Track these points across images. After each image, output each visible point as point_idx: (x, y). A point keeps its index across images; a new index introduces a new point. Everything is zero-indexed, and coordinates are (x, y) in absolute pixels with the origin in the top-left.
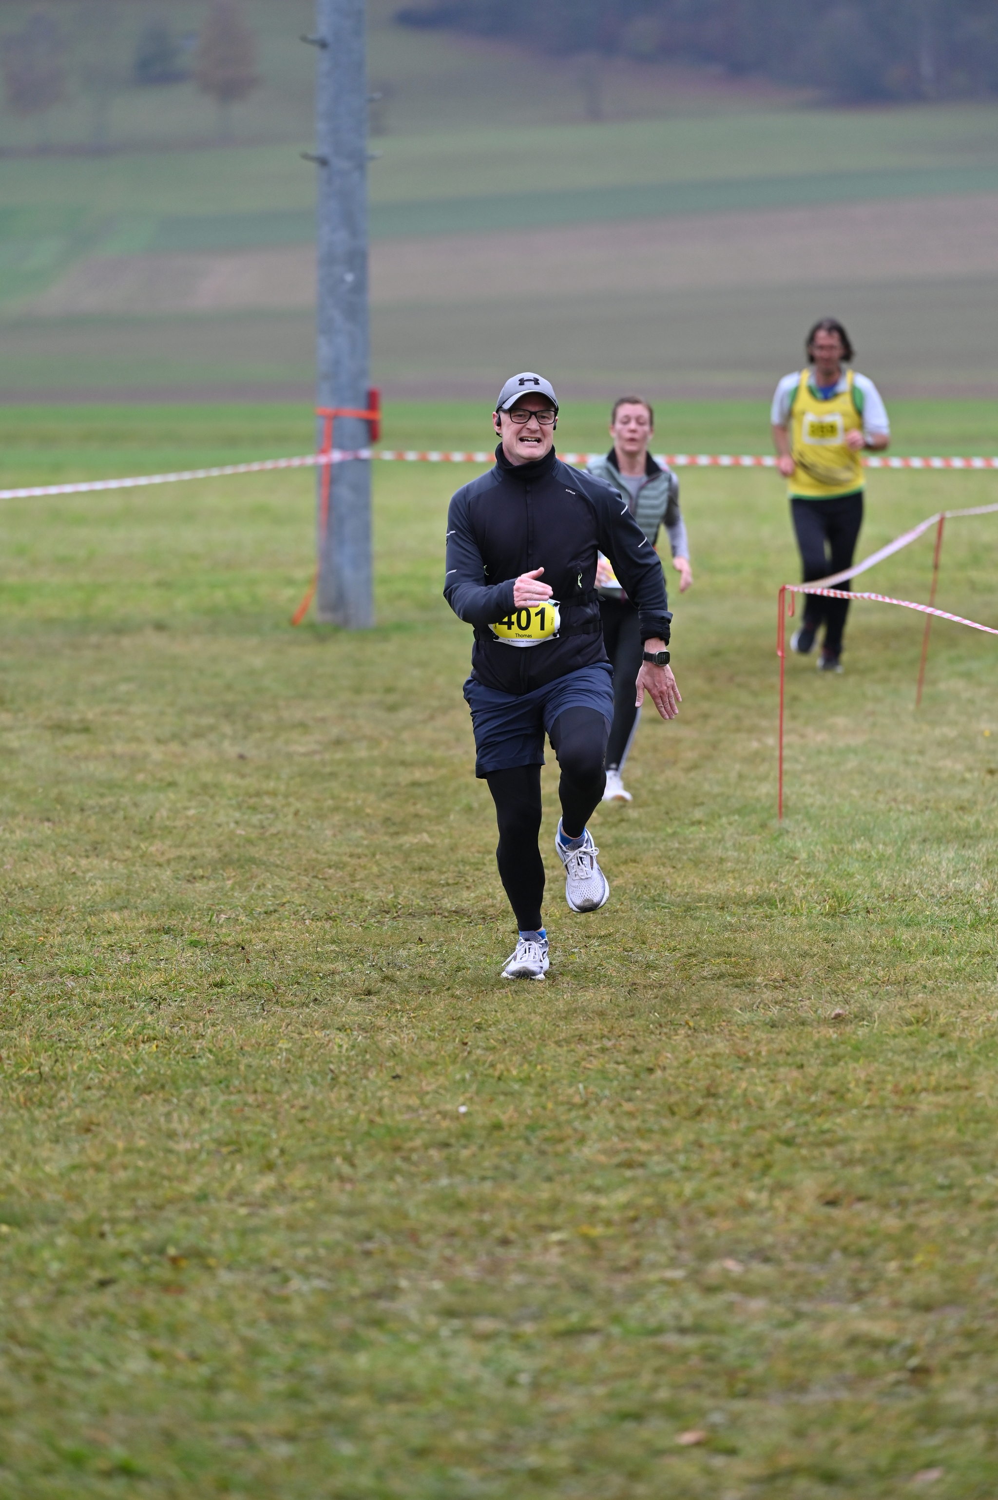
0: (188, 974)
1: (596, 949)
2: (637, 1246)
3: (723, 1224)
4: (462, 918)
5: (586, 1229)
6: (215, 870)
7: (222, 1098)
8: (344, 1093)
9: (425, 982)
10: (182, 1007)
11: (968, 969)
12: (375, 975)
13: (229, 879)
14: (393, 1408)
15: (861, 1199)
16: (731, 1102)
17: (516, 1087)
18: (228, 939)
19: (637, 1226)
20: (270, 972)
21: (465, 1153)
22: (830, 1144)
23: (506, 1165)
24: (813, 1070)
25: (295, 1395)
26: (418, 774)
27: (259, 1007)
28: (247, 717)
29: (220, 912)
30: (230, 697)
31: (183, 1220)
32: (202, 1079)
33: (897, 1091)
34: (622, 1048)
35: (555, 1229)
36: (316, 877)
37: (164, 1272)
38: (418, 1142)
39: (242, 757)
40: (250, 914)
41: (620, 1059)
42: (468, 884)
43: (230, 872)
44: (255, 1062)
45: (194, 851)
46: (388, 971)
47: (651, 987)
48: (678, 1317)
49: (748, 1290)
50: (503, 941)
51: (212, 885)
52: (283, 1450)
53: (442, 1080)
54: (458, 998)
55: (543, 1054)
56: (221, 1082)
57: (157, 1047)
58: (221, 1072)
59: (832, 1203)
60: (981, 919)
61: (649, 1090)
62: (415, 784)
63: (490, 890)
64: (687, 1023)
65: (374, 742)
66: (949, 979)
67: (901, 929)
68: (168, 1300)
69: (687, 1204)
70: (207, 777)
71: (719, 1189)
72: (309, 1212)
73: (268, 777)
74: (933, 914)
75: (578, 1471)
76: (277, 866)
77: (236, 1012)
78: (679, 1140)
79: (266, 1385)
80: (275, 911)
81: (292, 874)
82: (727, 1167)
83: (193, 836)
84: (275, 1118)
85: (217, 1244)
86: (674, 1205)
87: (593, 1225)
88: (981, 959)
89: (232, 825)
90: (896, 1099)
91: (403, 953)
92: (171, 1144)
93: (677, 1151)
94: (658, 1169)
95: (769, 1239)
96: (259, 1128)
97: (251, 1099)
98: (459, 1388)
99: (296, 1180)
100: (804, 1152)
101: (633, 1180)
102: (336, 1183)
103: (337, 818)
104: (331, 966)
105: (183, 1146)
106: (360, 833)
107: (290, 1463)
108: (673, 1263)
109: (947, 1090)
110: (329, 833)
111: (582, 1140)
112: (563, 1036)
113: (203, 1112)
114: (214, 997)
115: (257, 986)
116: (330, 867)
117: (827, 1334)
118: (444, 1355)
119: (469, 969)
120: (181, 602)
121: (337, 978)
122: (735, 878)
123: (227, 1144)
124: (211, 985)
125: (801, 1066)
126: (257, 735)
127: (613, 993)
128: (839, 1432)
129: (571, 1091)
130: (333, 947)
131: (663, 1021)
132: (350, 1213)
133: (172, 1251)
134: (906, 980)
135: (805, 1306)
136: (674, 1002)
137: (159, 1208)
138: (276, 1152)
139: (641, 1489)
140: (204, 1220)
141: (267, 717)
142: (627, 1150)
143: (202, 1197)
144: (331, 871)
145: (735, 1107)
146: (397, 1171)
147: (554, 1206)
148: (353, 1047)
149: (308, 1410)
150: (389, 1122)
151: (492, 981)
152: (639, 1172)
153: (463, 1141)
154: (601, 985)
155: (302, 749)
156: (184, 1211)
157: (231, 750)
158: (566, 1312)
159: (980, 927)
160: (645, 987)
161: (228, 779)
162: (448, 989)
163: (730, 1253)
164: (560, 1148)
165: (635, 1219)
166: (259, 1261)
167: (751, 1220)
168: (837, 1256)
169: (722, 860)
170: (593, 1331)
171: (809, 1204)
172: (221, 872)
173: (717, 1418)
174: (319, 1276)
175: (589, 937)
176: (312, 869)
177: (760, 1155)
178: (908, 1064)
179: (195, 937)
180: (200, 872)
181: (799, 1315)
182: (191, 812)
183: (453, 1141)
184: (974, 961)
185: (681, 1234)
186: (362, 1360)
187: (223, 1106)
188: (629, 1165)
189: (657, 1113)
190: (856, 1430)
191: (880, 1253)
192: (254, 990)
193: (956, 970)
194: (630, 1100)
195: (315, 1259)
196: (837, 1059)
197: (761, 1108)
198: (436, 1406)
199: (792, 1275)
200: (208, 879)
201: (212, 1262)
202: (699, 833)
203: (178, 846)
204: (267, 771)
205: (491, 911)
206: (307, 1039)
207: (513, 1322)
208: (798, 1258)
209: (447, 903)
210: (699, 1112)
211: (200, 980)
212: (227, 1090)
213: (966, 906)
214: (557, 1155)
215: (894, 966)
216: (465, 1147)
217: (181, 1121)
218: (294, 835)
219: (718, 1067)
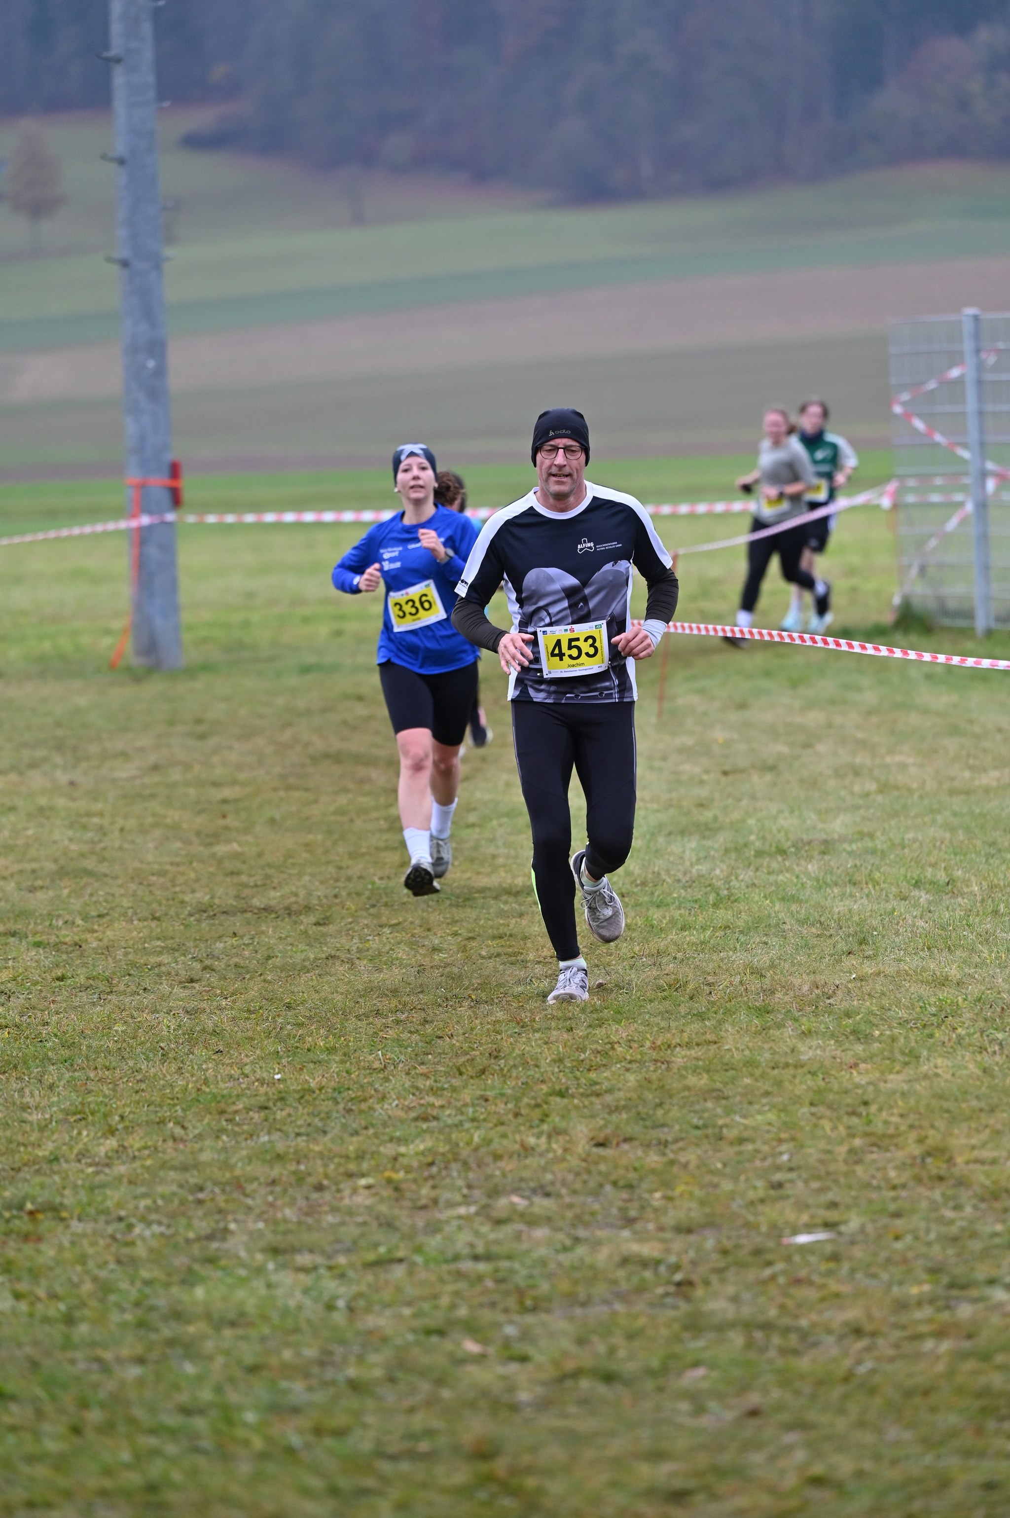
0: (33, 971)
1: (389, 936)
2: (434, 1187)
3: (508, 1165)
4: (270, 914)
5: (387, 1174)
6: (53, 881)
7: (67, 1075)
8: (173, 1067)
9: (240, 970)
10: (29, 999)
11: (712, 942)
12: (197, 966)
13: (65, 888)
14: (228, 1333)
15: (626, 1140)
16: (511, 1063)
17: (323, 1056)
18: (67, 939)
19: (434, 1170)
20: (105, 966)
21: (279, 1115)
22: (598, 1095)
23: (317, 1122)
24: (580, 1032)
25: (141, 1324)
26: (227, 793)
27: (96, 996)
28: (75, 749)
29: (59, 916)
30: (60, 733)
31: (38, 1179)
32: (50, 1059)
33: (654, 1047)
34: (414, 1020)
35: (363, 1175)
36: (141, 884)
37: (22, 1224)
38: (240, 1106)
39: (72, 784)
40: (85, 918)
41: (412, 1029)
42: (274, 885)
43: (66, 882)
44: (95, 1044)
45: (34, 865)
46: (208, 962)
47: (438, 967)
48: (472, 1246)
49: (532, 1221)
50: (306, 932)
51: (51, 893)
52: (134, 1371)
53: (258, 1052)
54: (270, 982)
55: (345, 1027)
56: (66, 1061)
57: (9, 1033)
58: (65, 1053)
59: (601, 1145)
60: (721, 899)
61: (440, 1054)
62: (225, 801)
63: (294, 889)
64: (470, 997)
65: (187, 767)
66: (696, 951)
67: (652, 910)
68: (28, 1249)
69: (476, 1150)
70: (43, 801)
71: (504, 1136)
72: (147, 1169)
73: (96, 800)
74: (679, 896)
75: (392, 1380)
76: (106, 875)
77: (76, 1002)
78: (467, 1095)
79: (115, 1317)
80: (107, 914)
81: (120, 882)
82: (511, 1116)
83: (33, 852)
84: (114, 1090)
85: (69, 1199)
86: (465, 1152)
87: (394, 1169)
88: (722, 933)
89: (66, 842)
90: (654, 1055)
91: (220, 945)
92: (25, 1116)
93: (465, 1105)
94: (449, 1121)
95: (549, 1177)
96: (101, 1099)
97: (92, 1075)
98: (285, 1313)
99: (135, 1142)
100: (576, 1101)
101: (429, 1131)
102: (170, 1143)
103: (157, 833)
104: (159, 959)
105: (35, 1117)
106: (178, 845)
107: (141, 1382)
108: (467, 1200)
109: (698, 1045)
110: (151, 845)
111: (383, 1098)
112: (362, 1011)
113: (51, 1087)
114: (57, 989)
115: (94, 978)
116: (153, 874)
117: (602, 1256)
118: (269, 1286)
119: (277, 957)
120: (14, 653)
121: (163, 969)
122: (506, 872)
123: (74, 1114)
124: (53, 979)
125: (571, 1029)
126: (84, 765)
127: (404, 973)
128: (618, 1339)
129: (371, 1058)
130: (159, 943)
131: (449, 995)
132: (184, 1168)
133: (29, 1206)
134: (658, 952)
135: (582, 1233)
136: (458, 978)
137: (19, 1170)
138: (117, 1118)
139: (446, 1394)
140: (57, 1178)
141: (93, 749)
142: (422, 1105)
143: (55, 1159)
144: (154, 878)
145: (515, 1066)
146: (223, 1131)
147: (360, 1156)
148: (179, 1026)
149: (153, 1337)
150: (215, 1091)
151: (298, 967)
152: (434, 1124)
153: (279, 1104)
154: (394, 967)
155: (123, 774)
156: (38, 1172)
157: (62, 777)
158: (376, 1245)
159: (721, 906)
160: (432, 967)
161: (61, 802)
162: (261, 975)
163: (516, 1191)
164: (364, 1106)
165: (431, 1164)
166: (106, 1212)
167: (532, 1161)
168: (608, 1188)
169: (494, 857)
170: (400, 1261)
171: (582, 1146)
172: (58, 882)
173: (510, 1330)
174: (160, 1223)
175: (381, 926)
176: (137, 877)
177: (537, 1106)
178: (663, 1024)
179: (38, 938)
180: (39, 883)
181: (577, 1240)
182: (30, 832)
183: (271, 1104)
184: (717, 934)
185: (471, 1175)
186: (199, 1292)
187: (68, 1082)
188: (425, 1119)
189: (447, 1074)
190: (631, 1336)
191: (645, 1186)
192: (91, 982)
193: (702, 943)
194: (423, 1063)
195: (157, 1209)
196: (601, 1023)
197: (537, 1066)
198: (267, 1331)
199: (570, 1206)
200: (47, 888)
201: (64, 1214)
202: (475, 833)
203: (20, 861)
204: (95, 795)
205: (295, 907)
206: (139, 1022)
207: (330, 1257)
208: (575, 1192)
209: (257, 902)
210: (483, 1072)
211: (44, 975)
212: (72, 1068)
213: (709, 889)
214: (361, 1112)
215: (648, 942)
216: (282, 1110)
217: (32, 1095)
218: (121, 848)
219: (498, 1033)
